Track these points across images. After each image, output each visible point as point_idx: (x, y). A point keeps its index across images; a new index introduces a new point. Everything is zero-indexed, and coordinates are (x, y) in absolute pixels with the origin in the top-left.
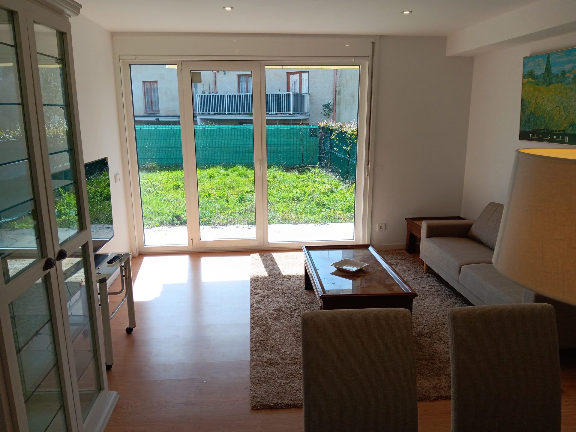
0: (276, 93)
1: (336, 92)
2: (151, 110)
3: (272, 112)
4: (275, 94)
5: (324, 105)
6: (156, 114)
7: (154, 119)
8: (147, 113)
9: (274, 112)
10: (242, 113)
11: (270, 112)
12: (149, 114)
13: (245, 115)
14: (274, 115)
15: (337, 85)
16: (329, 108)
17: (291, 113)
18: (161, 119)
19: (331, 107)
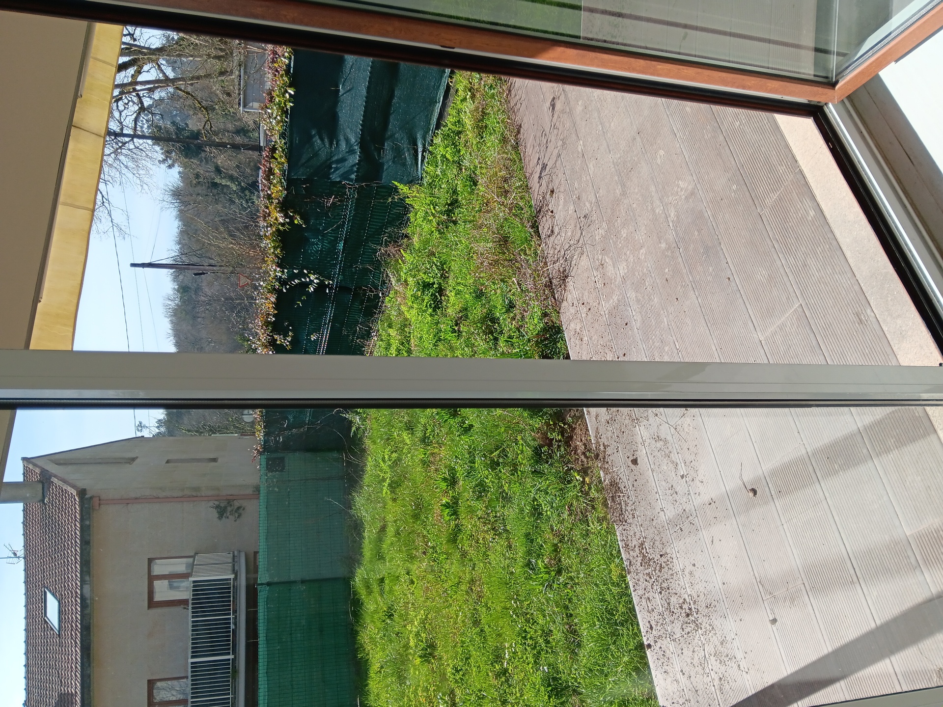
0: (190, 615)
1: (193, 496)
3: (229, 623)
4: (193, 617)
5: (219, 517)
9: (231, 616)
10: (230, 696)
11: (229, 627)
13: (235, 687)
14: (236, 616)
15: (180, 494)
16: (225, 507)
17: (232, 576)
19: (222, 505)
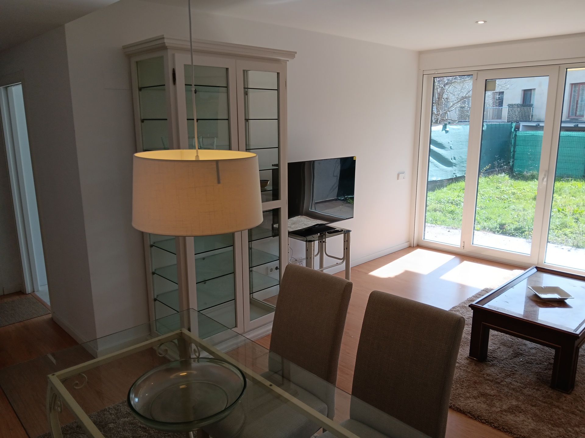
2: (575, 115)
6: (579, 120)
7: (572, 125)
8: (570, 118)
12: (572, 119)
18: (580, 125)
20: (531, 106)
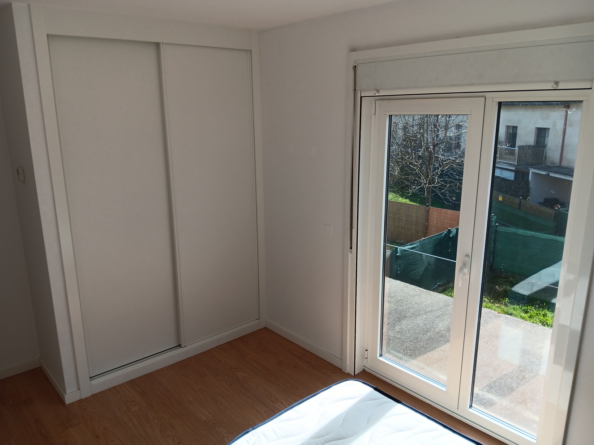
20: (545, 146)
